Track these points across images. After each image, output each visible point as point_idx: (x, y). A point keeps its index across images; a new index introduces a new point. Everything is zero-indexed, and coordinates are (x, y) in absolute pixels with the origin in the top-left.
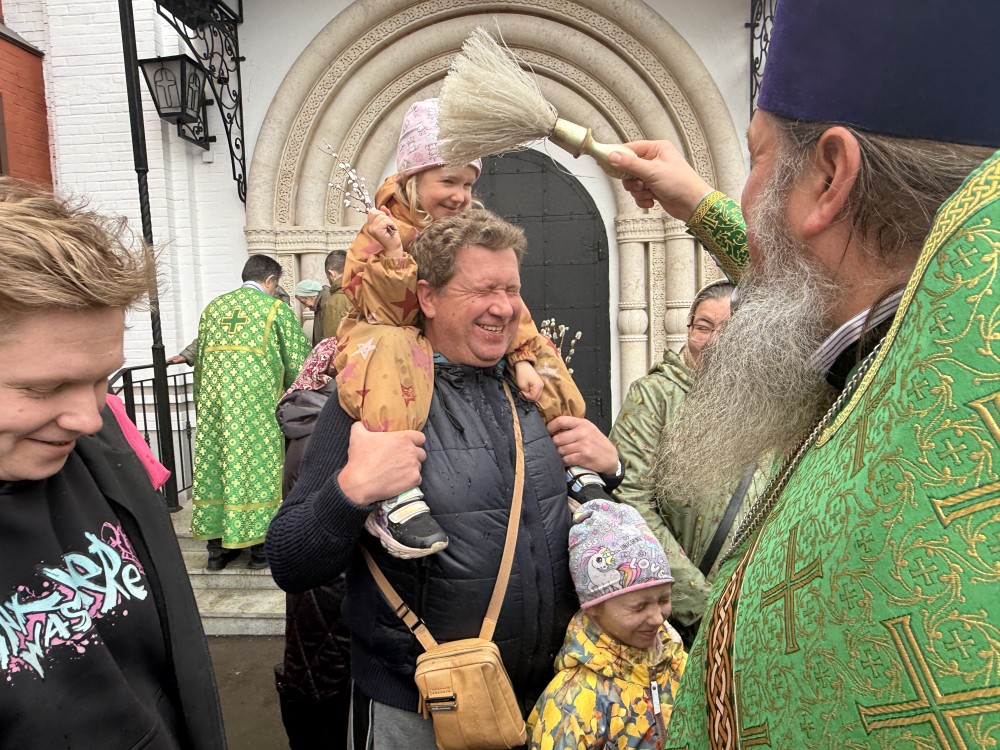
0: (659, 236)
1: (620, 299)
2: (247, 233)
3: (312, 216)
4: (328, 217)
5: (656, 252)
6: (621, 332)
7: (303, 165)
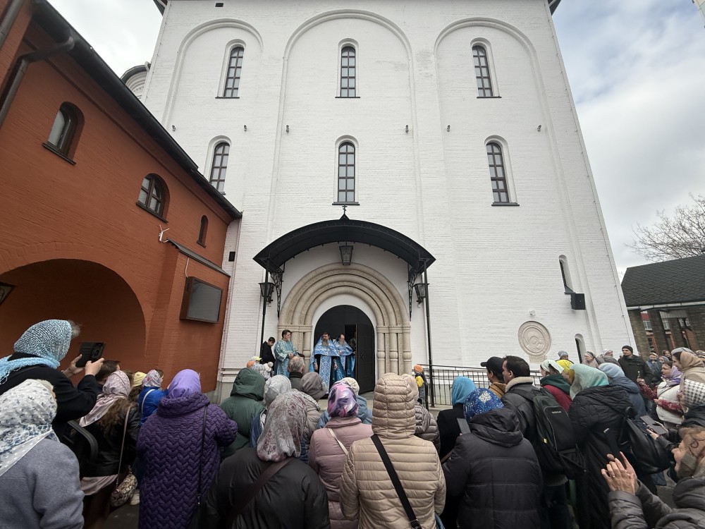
0: (388, 332)
1: (378, 348)
2: (278, 326)
3: (296, 322)
4: (300, 322)
5: (387, 336)
6: (378, 358)
7: (295, 308)
